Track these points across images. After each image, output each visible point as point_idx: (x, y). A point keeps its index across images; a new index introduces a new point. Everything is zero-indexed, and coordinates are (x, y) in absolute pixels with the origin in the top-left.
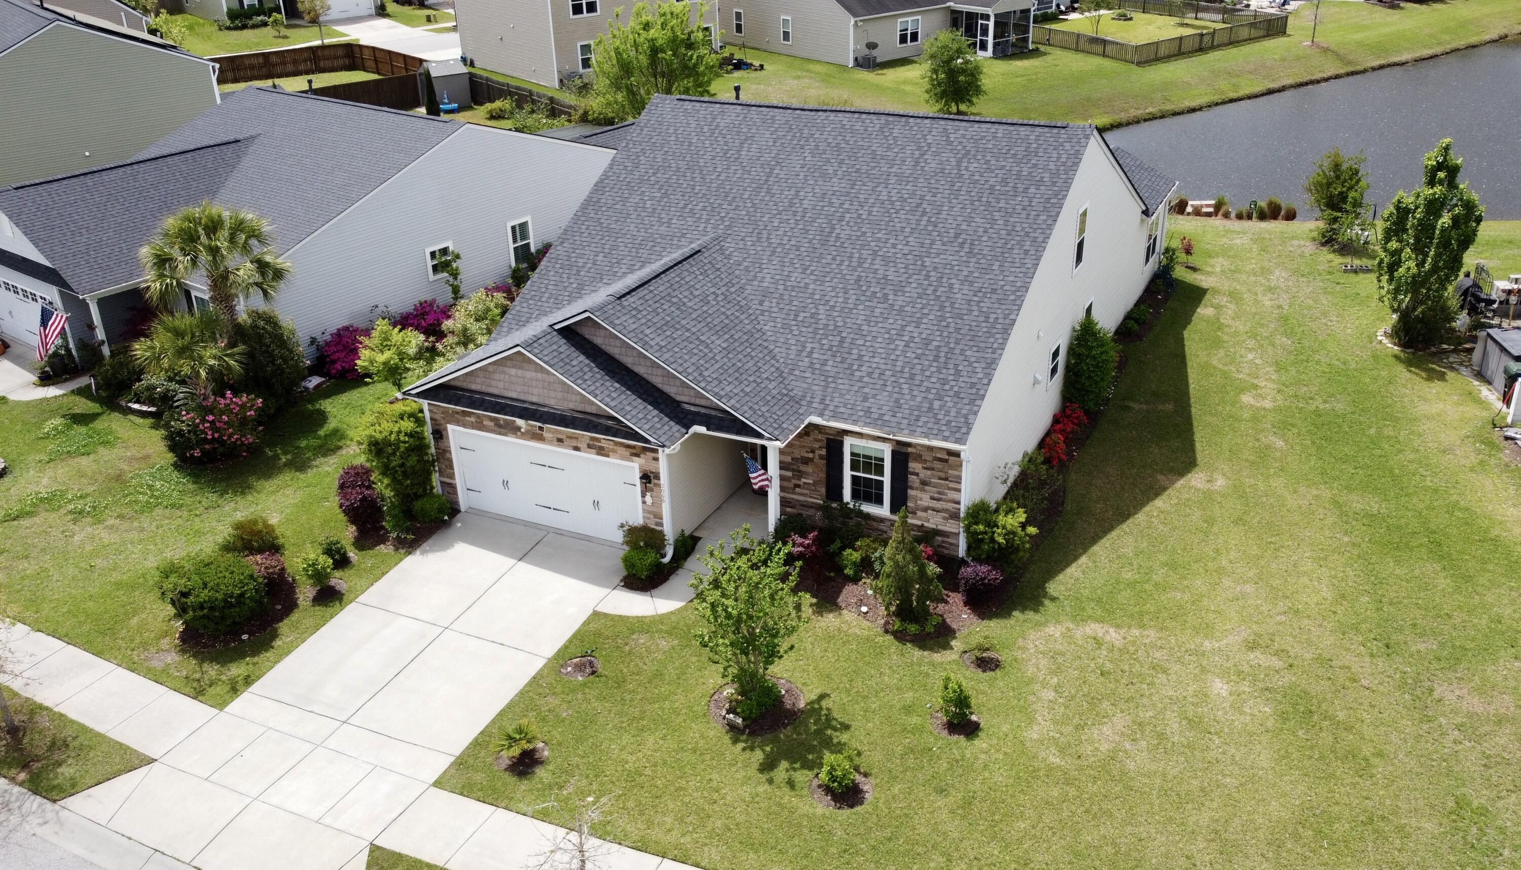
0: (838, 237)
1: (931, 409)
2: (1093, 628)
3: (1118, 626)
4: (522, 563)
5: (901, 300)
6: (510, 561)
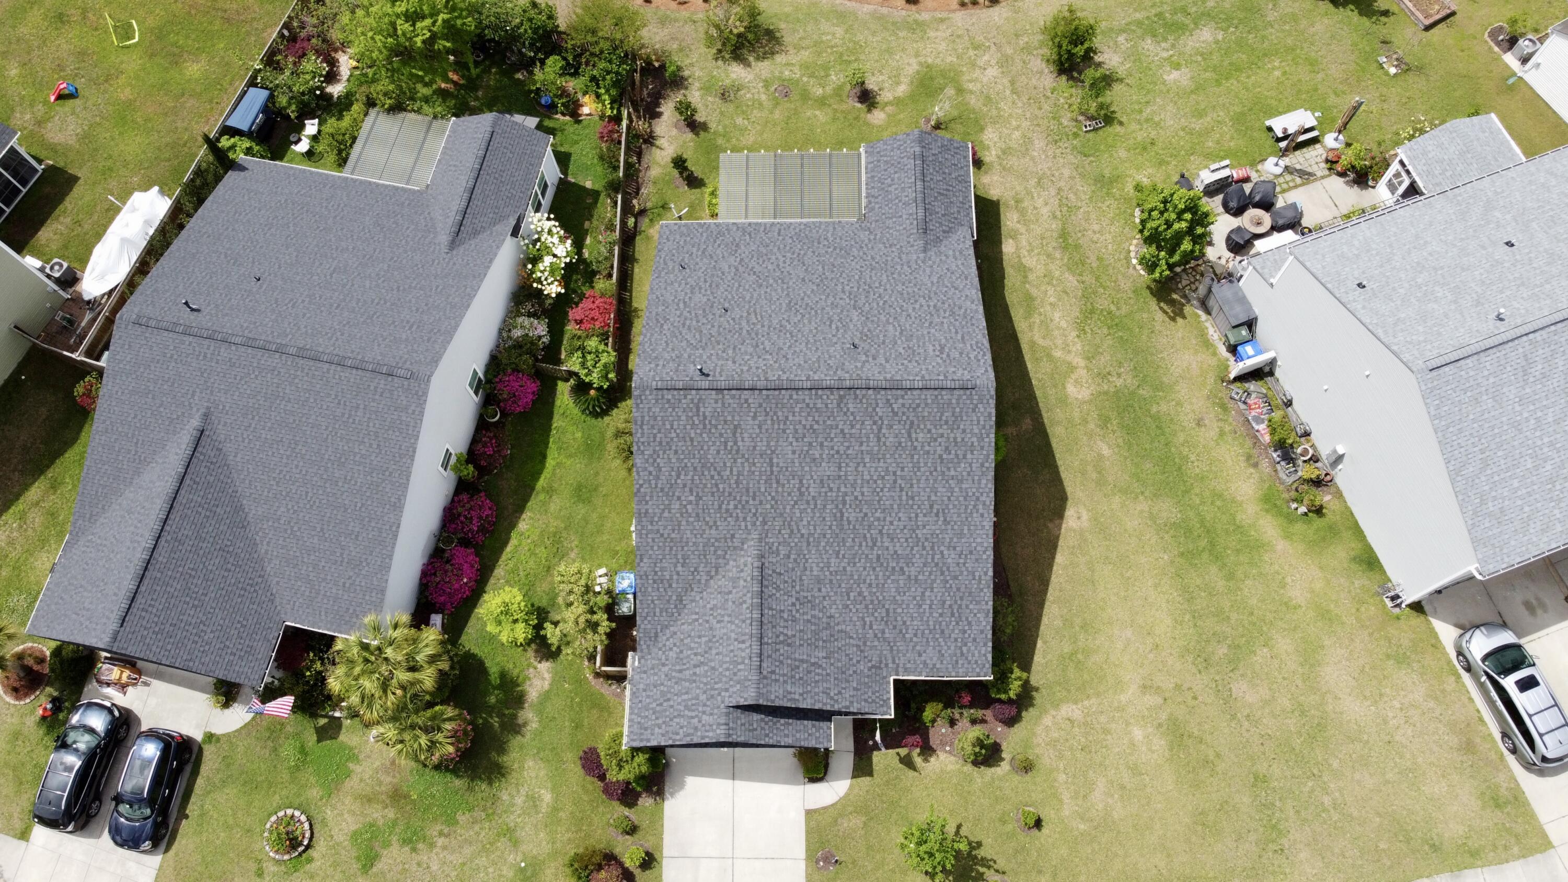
0: (849, 523)
1: (962, 654)
2: (1067, 710)
3: (1076, 703)
4: (737, 783)
5: (913, 571)
6: (729, 783)
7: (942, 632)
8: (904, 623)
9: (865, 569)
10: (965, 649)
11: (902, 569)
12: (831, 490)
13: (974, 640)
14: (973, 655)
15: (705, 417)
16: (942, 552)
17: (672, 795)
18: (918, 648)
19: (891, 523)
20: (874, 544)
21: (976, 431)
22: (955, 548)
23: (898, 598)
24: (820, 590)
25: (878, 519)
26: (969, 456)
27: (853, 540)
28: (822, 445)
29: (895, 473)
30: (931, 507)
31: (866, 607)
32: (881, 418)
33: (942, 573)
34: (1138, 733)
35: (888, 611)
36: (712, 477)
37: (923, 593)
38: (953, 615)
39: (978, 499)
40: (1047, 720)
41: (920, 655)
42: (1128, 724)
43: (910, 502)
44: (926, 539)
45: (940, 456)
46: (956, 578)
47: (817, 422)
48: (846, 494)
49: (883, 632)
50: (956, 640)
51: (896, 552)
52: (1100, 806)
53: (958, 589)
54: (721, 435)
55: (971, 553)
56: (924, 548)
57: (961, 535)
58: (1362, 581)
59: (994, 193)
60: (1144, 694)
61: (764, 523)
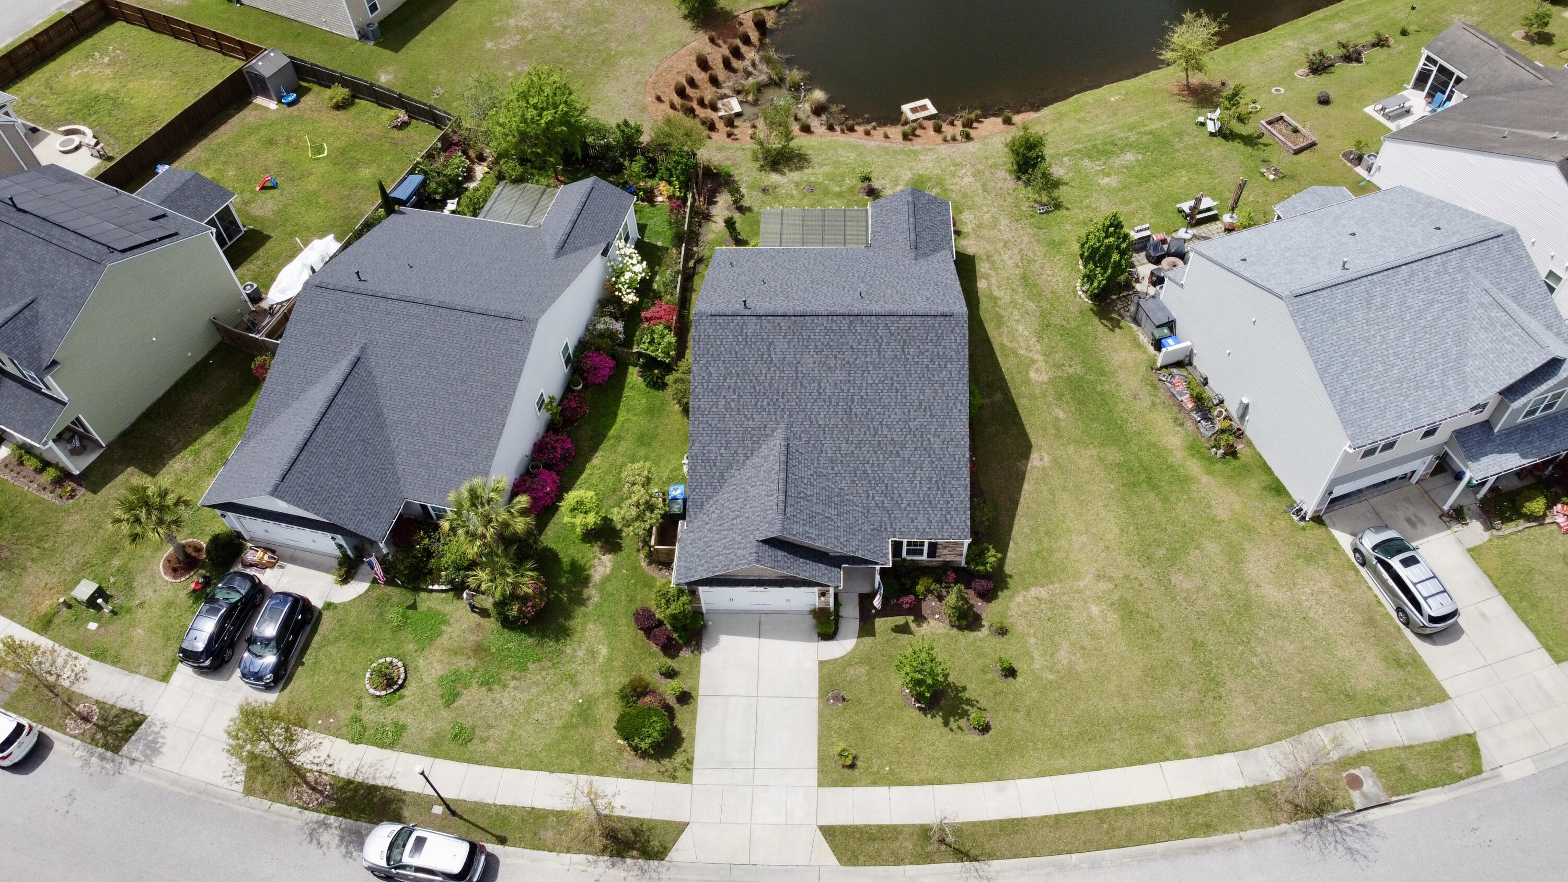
0: (856, 416)
1: (946, 521)
2: (1034, 591)
3: (1043, 586)
4: (762, 640)
5: (906, 454)
6: (755, 640)
7: (930, 502)
8: (900, 495)
9: (868, 452)
10: (948, 516)
11: (898, 452)
12: (842, 391)
13: (956, 509)
14: (955, 522)
15: (747, 336)
16: (929, 440)
17: (708, 649)
18: (911, 515)
19: (889, 417)
20: (876, 433)
21: (954, 347)
22: (939, 436)
23: (895, 475)
24: (833, 468)
25: (879, 414)
26: (949, 366)
27: (860, 430)
28: (836, 357)
29: (892, 379)
30: (920, 404)
31: (870, 482)
32: (881, 337)
33: (930, 456)
34: (1095, 610)
35: (886, 486)
36: (751, 381)
37: (914, 472)
38: (938, 489)
39: (956, 398)
40: (1019, 599)
41: (913, 521)
42: (1085, 602)
43: (904, 401)
44: (917, 429)
45: (927, 365)
46: (940, 459)
47: (832, 340)
48: (854, 394)
49: (883, 502)
50: (941, 509)
51: (893, 439)
52: (1065, 662)
53: (942, 469)
54: (759, 349)
55: (952, 440)
56: (915, 436)
57: (943, 426)
58: (1272, 503)
59: (970, 251)
60: (1098, 581)
61: (790, 416)
